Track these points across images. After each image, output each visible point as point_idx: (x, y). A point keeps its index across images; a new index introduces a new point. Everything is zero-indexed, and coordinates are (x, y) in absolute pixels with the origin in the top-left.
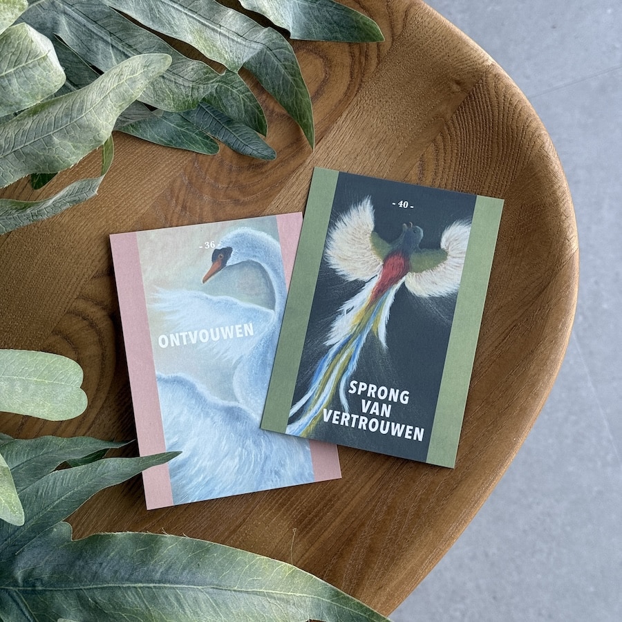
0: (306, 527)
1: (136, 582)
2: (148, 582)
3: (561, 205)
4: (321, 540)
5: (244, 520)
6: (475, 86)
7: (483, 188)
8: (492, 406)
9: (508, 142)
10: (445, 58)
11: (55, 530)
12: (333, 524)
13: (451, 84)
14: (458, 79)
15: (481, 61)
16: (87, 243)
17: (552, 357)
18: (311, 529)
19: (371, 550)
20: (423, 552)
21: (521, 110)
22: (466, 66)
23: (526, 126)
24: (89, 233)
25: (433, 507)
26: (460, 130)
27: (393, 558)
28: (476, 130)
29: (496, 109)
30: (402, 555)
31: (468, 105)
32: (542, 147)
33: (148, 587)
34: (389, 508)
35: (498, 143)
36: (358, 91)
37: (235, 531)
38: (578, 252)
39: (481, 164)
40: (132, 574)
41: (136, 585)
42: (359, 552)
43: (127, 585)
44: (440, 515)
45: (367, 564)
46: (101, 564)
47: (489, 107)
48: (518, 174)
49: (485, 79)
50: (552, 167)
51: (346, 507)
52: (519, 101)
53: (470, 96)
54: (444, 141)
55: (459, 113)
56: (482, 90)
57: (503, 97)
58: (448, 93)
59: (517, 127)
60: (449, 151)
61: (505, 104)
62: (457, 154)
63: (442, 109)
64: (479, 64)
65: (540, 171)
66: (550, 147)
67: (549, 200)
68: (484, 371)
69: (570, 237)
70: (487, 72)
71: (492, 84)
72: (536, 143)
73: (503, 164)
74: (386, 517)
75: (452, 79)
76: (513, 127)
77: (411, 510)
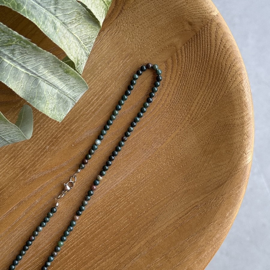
3: (246, 127)
6: (201, 29)
7: (194, 102)
8: (168, 261)
10: (184, 4)
13: (185, 23)
15: (210, 11)
21: (231, 53)
22: (198, 12)
23: (232, 66)
26: (185, 58)
28: (197, 60)
29: (213, 48)
31: (194, 41)
32: (241, 83)
35: (210, 74)
36: (118, 15)
38: (251, 164)
39: (195, 85)
47: (209, 46)
48: (220, 98)
49: (209, 25)
50: (244, 99)
52: (231, 46)
53: (197, 35)
54: (173, 64)
55: (187, 46)
56: (206, 33)
57: (220, 41)
58: (182, 30)
59: (226, 65)
60: (175, 71)
61: (221, 46)
62: (180, 75)
63: (175, 40)
64: (208, 13)
65: (236, 100)
66: (246, 84)
67: (238, 122)
68: (169, 233)
69: (247, 152)
70: (212, 20)
71: (214, 30)
72: (237, 79)
73: (211, 89)
75: (186, 21)
76: (223, 64)
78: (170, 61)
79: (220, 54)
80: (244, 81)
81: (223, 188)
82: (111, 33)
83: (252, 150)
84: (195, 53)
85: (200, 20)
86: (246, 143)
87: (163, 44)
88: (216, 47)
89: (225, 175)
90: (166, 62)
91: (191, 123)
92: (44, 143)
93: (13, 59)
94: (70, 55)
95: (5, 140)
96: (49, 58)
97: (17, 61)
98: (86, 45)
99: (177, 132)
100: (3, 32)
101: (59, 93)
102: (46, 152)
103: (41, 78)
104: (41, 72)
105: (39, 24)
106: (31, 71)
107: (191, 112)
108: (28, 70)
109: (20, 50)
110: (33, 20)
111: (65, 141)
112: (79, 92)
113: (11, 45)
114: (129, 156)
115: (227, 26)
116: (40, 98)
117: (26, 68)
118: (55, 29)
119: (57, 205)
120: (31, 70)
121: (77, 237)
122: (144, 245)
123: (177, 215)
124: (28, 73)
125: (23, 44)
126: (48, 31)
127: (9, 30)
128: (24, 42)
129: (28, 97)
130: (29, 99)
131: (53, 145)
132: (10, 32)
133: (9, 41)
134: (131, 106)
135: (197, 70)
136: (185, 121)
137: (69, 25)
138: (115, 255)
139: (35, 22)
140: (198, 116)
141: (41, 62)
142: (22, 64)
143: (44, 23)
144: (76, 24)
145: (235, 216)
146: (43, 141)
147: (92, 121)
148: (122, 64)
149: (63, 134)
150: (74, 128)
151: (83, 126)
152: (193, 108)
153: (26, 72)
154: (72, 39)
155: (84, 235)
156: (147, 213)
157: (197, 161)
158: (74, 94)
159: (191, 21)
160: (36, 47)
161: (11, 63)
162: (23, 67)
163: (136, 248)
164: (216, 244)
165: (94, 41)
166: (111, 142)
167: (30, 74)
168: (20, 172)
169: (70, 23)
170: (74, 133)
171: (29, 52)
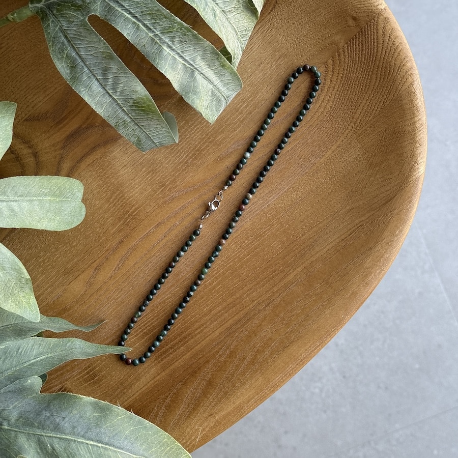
0: (161, 355)
1: (89, 439)
2: (98, 441)
3: (418, 134)
4: (172, 368)
6: (367, 24)
7: (358, 109)
8: (330, 286)
9: (385, 75)
11: (29, 381)
12: (184, 357)
13: (348, 18)
15: (376, 4)
16: (25, 90)
17: (386, 256)
18: (165, 358)
19: (210, 383)
20: (251, 393)
21: (400, 51)
22: (363, 6)
23: (402, 65)
24: (28, 83)
25: (266, 359)
26: (348, 58)
27: (226, 393)
28: (362, 61)
29: (380, 46)
30: (234, 392)
31: (359, 39)
32: (412, 84)
34: (231, 352)
35: (376, 74)
36: (271, 10)
38: (423, 176)
39: (359, 89)
40: (86, 432)
41: (88, 442)
42: (200, 383)
43: (81, 440)
44: (271, 366)
45: (205, 394)
46: (64, 418)
47: (376, 44)
48: (388, 103)
49: (376, 19)
50: (416, 103)
51: (197, 345)
52: (400, 43)
53: (362, 32)
54: (333, 65)
55: (350, 44)
56: (372, 28)
57: (388, 38)
58: (344, 26)
59: (395, 64)
60: (336, 74)
61: (389, 43)
62: (342, 77)
63: (337, 38)
64: (374, 6)
65: (406, 103)
66: (418, 86)
67: (409, 128)
68: (329, 257)
69: (420, 162)
70: (379, 14)
71: (381, 25)
72: (408, 80)
73: (378, 93)
74: (227, 359)
75: (350, 15)
76: (391, 64)
77: (249, 358)
78: (330, 61)
79: (388, 52)
80: (416, 83)
81: (391, 203)
82: (263, 30)
83: (424, 159)
84: (359, 52)
85: (365, 14)
86: (418, 152)
87: (323, 43)
88: (383, 45)
89: (394, 189)
90: (326, 63)
91: (354, 133)
92: (186, 157)
93: (172, 47)
94: (228, 46)
95: (153, 142)
96: (207, 48)
97: (176, 49)
98: (242, 38)
99: (338, 143)
100: (166, 18)
101: (214, 89)
102: (188, 166)
103: (198, 70)
104: (198, 63)
105: (200, 10)
106: (188, 62)
107: (355, 120)
108: (185, 60)
109: (180, 37)
110: (194, 6)
111: (209, 154)
112: (233, 90)
113: (171, 32)
114: (283, 172)
115: (395, 21)
116: (195, 93)
117: (184, 58)
118: (215, 16)
119: (201, 226)
120: (189, 60)
121: (223, 265)
122: (300, 272)
123: (339, 237)
124: (185, 63)
125: (184, 31)
126: (208, 19)
127: (172, 16)
128: (185, 29)
129: (183, 91)
130: (184, 93)
131: (196, 158)
132: (172, 18)
133: (170, 27)
134: (286, 114)
135: (362, 71)
136: (347, 131)
137: (228, 14)
138: (267, 285)
139: (196, 8)
140: (363, 124)
141: (199, 52)
142: (180, 53)
143: (204, 9)
144: (235, 13)
145: (406, 234)
146: (185, 154)
147: (240, 131)
148: (274, 67)
149: (208, 146)
150: (219, 139)
151: (230, 137)
152: (356, 116)
153: (183, 62)
154: (230, 29)
155: (230, 262)
156: (304, 237)
157: (362, 176)
158: (227, 92)
159: (355, 15)
160: (196, 35)
161: (170, 52)
162: (181, 57)
163: (292, 275)
164: (384, 265)
165: (250, 34)
166: (261, 155)
167: (187, 65)
168: (159, 189)
169: (229, 11)
170: (219, 145)
171: (189, 40)
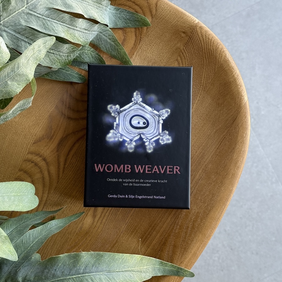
0: (145, 240)
1: (72, 276)
2: (78, 274)
3: (237, 81)
4: (152, 245)
5: (117, 241)
6: (192, 33)
7: (202, 78)
8: (219, 175)
9: (210, 56)
10: (177, 22)
11: (33, 258)
12: (157, 237)
13: (181, 33)
14: (184, 31)
15: (193, 21)
16: (28, 128)
17: (243, 149)
18: (147, 241)
19: (175, 246)
20: (198, 244)
21: (214, 41)
22: (186, 25)
23: (217, 48)
24: (28, 124)
25: (200, 224)
26: (188, 53)
27: (185, 249)
28: (195, 53)
29: (202, 42)
30: (189, 247)
31: (190, 42)
32: (225, 56)
33: (78, 277)
34: (180, 226)
35: (205, 57)
36: (140, 42)
37: (113, 246)
38: (248, 101)
39: (199, 67)
40: (70, 272)
41: (73, 277)
42: (170, 248)
43: (69, 277)
44: (203, 227)
45: (174, 252)
46: (56, 270)
47: (199, 42)
48: (216, 70)
49: (195, 29)
50: (231, 65)
51: (161, 229)
52: (212, 37)
53: (190, 38)
54: (181, 59)
55: (186, 46)
56: (195, 34)
57: (205, 36)
58: (180, 38)
59: (213, 49)
61: (206, 39)
63: (179, 45)
65: (226, 67)
66: (229, 56)
67: (232, 80)
68: (214, 159)
69: (243, 95)
70: (196, 26)
71: (199, 31)
72: (222, 55)
73: (209, 66)
74: (179, 231)
75: (181, 31)
76: (211, 49)
77: (190, 226)
78: (179, 58)
79: (207, 44)
80: (227, 55)
81: (236, 121)
83: (245, 93)
84: (192, 48)
85: (189, 29)
86: (241, 90)
87: (172, 50)
88: (204, 41)
89: (235, 113)
90: (177, 60)
91: (204, 91)
99: (198, 99)
107: (202, 84)
115: (205, 27)
122: (201, 172)
123: (215, 148)
135: (197, 58)
136: (200, 91)
140: (208, 85)
152: (202, 82)
156: (197, 153)
157: (216, 112)
163: (198, 176)
164: (244, 154)
